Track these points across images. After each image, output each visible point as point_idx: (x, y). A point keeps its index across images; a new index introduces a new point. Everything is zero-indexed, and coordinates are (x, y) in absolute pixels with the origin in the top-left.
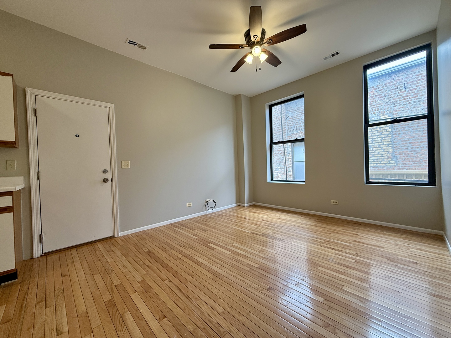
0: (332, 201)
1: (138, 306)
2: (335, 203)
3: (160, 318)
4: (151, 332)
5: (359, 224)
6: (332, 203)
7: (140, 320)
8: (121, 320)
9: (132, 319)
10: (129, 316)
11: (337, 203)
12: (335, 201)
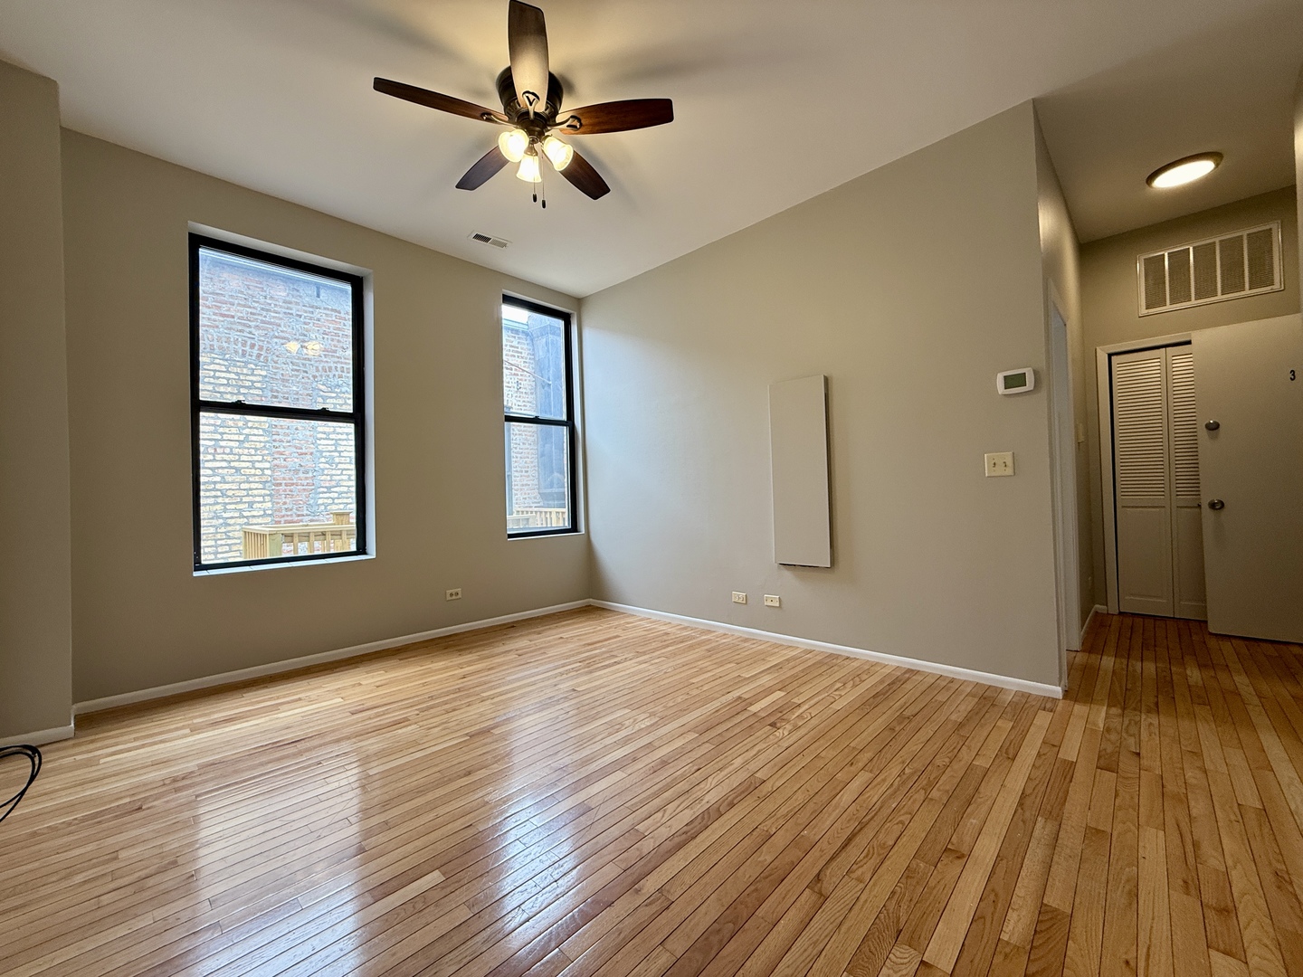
0: (449, 592)
1: (966, 925)
2: (454, 597)
3: (958, 858)
4: (1002, 860)
5: (512, 627)
6: (449, 598)
7: (996, 895)
8: (1041, 942)
9: (1012, 916)
10: (1011, 927)
11: (459, 596)
12: (453, 591)
